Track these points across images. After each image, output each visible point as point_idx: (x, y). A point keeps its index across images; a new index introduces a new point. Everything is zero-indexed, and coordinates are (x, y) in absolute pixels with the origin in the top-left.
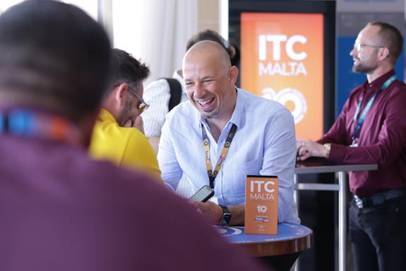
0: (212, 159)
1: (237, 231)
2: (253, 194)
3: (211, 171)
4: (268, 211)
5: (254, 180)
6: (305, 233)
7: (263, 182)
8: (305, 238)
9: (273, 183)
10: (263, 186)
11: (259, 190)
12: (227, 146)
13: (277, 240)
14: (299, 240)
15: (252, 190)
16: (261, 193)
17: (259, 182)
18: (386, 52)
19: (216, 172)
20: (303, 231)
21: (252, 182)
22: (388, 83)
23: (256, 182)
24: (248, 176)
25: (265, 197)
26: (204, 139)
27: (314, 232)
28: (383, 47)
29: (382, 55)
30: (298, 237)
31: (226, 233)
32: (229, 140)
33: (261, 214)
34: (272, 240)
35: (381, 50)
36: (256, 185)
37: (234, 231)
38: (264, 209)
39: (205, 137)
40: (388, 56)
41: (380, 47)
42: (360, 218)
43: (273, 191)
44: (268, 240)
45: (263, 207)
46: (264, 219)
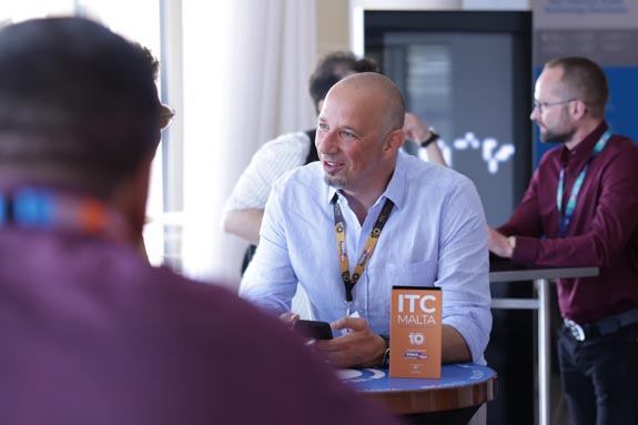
0: (349, 254)
1: (379, 374)
2: (403, 315)
3: (347, 272)
4: (425, 342)
5: (404, 294)
6: (484, 376)
7: (418, 297)
8: (485, 385)
9: (433, 298)
10: (417, 302)
11: (412, 310)
12: (375, 236)
13: (440, 386)
14: (476, 387)
15: (401, 309)
16: (414, 314)
17: (412, 297)
18: (581, 107)
19: (357, 276)
20: (482, 374)
21: (401, 297)
22: (601, 144)
23: (407, 296)
24: (395, 288)
25: (421, 320)
26: (336, 222)
27: (499, 374)
28: (574, 100)
29: (576, 111)
30: (473, 383)
31: (360, 377)
32: (380, 225)
33: (415, 346)
34: (432, 387)
35: (573, 103)
36: (407, 302)
37: (373, 374)
38: (419, 339)
39: (339, 218)
40: (586, 111)
41: (570, 101)
42: (578, 355)
43: (433, 310)
44: (426, 387)
45: (418, 335)
46: (420, 354)
